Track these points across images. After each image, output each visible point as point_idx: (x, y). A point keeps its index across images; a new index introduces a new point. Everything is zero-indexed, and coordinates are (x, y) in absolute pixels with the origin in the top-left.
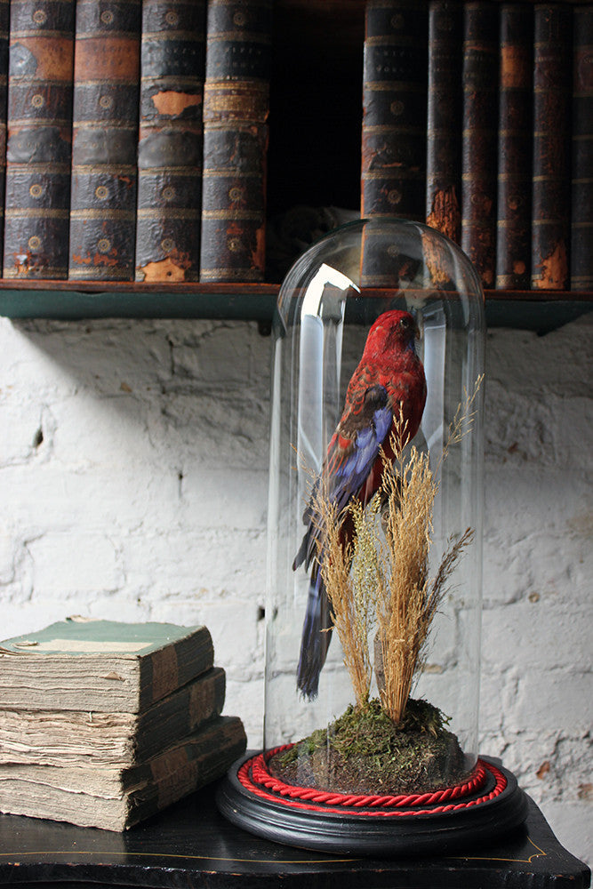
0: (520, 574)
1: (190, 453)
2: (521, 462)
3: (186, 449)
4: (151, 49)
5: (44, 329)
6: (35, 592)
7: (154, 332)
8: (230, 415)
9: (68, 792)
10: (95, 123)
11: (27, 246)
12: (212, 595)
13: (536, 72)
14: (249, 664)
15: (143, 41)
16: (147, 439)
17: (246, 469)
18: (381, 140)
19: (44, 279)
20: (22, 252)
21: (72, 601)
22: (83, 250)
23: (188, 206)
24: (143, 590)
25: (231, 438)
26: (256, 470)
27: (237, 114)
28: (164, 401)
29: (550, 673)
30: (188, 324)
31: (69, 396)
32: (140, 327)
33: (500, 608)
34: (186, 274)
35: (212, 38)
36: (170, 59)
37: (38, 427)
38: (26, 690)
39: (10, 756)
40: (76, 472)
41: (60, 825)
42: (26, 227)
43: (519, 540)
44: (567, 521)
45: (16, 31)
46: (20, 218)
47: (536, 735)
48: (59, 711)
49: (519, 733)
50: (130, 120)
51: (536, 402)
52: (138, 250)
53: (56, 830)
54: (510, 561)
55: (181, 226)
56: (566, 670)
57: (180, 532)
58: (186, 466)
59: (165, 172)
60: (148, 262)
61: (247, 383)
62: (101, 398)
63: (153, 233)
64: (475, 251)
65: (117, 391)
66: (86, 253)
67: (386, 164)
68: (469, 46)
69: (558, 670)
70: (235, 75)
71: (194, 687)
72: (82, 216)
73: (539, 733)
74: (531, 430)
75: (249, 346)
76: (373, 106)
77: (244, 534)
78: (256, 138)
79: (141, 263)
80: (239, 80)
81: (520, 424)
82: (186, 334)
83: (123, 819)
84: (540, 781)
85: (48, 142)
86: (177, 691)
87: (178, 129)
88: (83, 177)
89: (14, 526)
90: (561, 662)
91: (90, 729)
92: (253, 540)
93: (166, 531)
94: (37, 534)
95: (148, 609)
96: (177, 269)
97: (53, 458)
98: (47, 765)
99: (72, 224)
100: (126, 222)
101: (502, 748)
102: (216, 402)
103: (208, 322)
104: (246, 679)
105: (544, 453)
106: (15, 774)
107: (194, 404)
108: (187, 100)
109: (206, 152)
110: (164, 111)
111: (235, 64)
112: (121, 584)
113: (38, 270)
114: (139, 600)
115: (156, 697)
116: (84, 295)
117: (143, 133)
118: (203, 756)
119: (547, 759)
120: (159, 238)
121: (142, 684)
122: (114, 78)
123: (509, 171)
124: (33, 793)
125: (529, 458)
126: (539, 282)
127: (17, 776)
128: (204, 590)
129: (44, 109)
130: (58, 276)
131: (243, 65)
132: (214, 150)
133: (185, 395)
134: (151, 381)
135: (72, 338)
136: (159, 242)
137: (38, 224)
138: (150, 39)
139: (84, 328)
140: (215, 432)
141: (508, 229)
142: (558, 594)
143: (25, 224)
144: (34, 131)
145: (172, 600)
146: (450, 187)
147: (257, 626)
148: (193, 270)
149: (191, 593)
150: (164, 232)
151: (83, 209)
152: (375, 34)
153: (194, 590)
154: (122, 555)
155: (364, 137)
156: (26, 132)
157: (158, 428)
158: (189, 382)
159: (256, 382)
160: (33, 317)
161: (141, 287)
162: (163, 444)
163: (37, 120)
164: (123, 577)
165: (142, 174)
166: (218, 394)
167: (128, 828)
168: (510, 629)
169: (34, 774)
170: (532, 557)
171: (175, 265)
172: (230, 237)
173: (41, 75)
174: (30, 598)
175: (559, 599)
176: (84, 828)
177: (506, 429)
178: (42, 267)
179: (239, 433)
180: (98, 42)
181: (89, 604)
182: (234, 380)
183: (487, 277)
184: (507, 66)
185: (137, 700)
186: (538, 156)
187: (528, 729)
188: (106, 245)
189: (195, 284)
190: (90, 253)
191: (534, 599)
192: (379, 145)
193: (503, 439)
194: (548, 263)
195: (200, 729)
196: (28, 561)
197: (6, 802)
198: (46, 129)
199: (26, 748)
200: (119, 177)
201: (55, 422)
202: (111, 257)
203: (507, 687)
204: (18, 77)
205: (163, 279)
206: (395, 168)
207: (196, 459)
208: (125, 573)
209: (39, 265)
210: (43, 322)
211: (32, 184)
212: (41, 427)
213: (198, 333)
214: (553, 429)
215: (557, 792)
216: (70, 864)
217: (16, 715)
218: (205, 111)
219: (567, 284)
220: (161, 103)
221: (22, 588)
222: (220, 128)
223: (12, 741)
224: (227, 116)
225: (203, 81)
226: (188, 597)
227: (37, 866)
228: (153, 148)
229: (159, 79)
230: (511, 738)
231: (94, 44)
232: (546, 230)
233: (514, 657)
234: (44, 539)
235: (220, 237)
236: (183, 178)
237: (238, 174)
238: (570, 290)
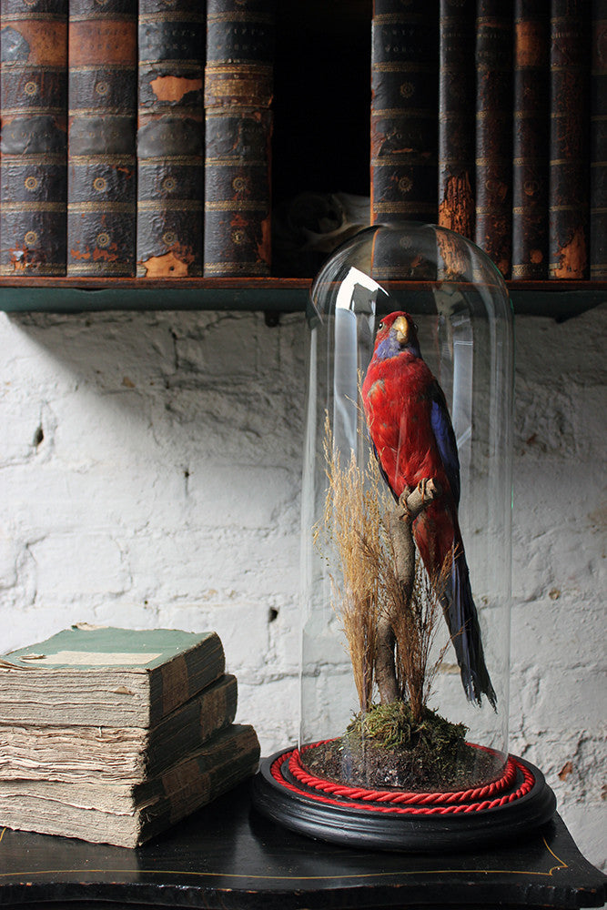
0: (540, 570)
1: (195, 449)
2: (540, 455)
3: (192, 445)
4: (149, 31)
5: (41, 322)
6: (38, 597)
7: (157, 324)
8: (237, 409)
9: (78, 808)
10: (91, 111)
11: (23, 241)
12: (221, 596)
13: (552, 49)
14: (261, 666)
15: (140, 23)
16: (151, 435)
17: (255, 466)
18: (391, 124)
19: (42, 276)
20: (18, 248)
21: (76, 605)
22: (82, 245)
23: (190, 198)
24: (149, 592)
25: (238, 433)
26: (265, 467)
27: (239, 99)
28: (167, 396)
29: (570, 672)
30: (191, 315)
31: (69, 392)
32: (142, 320)
33: (520, 605)
34: (189, 269)
35: (212, 19)
36: (168, 42)
37: (37, 425)
38: (34, 705)
39: (19, 772)
40: (78, 471)
41: (71, 842)
42: (22, 222)
43: (539, 536)
44: (589, 516)
45: (7, 14)
46: (15, 212)
47: (558, 736)
48: (67, 727)
49: (540, 734)
50: (128, 107)
51: (555, 392)
52: (139, 244)
53: (67, 846)
54: (529, 557)
55: (183, 218)
56: (589, 668)
57: (186, 532)
58: (192, 463)
59: (166, 161)
60: (150, 257)
61: (254, 376)
62: (103, 394)
63: (154, 226)
64: (490, 240)
65: (119, 387)
66: (85, 248)
67: (396, 149)
68: (482, 23)
69: (580, 669)
70: (237, 58)
71: (204, 697)
72: (78, 208)
73: (561, 734)
74: (550, 421)
75: (255, 337)
76: (381, 88)
77: (254, 533)
78: (260, 125)
79: (143, 258)
80: (241, 63)
81: (539, 414)
82: (190, 326)
83: (136, 835)
84: (562, 783)
85: (43, 132)
86: (188, 702)
87: (178, 116)
88: (80, 168)
89: (15, 528)
90: (583, 661)
91: (100, 744)
92: (264, 539)
93: (173, 531)
94: (39, 536)
95: (155, 611)
96: (179, 262)
97: (54, 456)
98: (56, 781)
99: (69, 217)
100: (125, 215)
101: (524, 749)
102: (222, 396)
103: (212, 313)
104: (258, 682)
105: (564, 445)
106: (24, 790)
107: (198, 399)
108: (188, 85)
109: (208, 139)
110: (163, 97)
111: (237, 47)
112: (128, 586)
113: (35, 267)
114: (146, 603)
115: (167, 709)
116: (84, 292)
117: (142, 120)
118: (216, 767)
119: (570, 760)
120: (161, 231)
121: (152, 698)
122: (110, 63)
123: (525, 155)
124: (43, 809)
125: (548, 449)
126: (558, 271)
127: (26, 792)
128: (213, 592)
129: (37, 97)
130: (56, 272)
131: (245, 47)
132: (215, 138)
133: (190, 389)
134: (154, 375)
135: (71, 331)
136: (161, 235)
137: (35, 218)
138: (147, 21)
139: (83, 321)
140: (221, 428)
141: (525, 216)
142: (579, 590)
143: (21, 218)
144: (28, 120)
145: (181, 602)
146: (463, 172)
147: (268, 627)
148: (196, 265)
149: (200, 595)
150: (166, 224)
151: (80, 202)
152: (384, 11)
153: (204, 591)
154: (127, 557)
155: (373, 122)
156: (20, 121)
157: (162, 424)
158: (194, 376)
159: (264, 375)
160: (30, 311)
161: (142, 283)
162: (168, 441)
163: (30, 109)
164: (129, 579)
165: (141, 164)
166: (225, 388)
167: (140, 844)
168: (530, 627)
169: (44, 791)
170: (552, 552)
171: (178, 259)
172: (234, 229)
173: (34, 61)
174: (34, 602)
175: (581, 595)
176: (96, 845)
177: (524, 420)
178: (39, 264)
179: (246, 428)
180: (92, 24)
181: (95, 607)
182: (240, 373)
183: (503, 266)
184: (522, 44)
185: (147, 714)
186: (555, 138)
187: (549, 730)
188: (105, 240)
189: (198, 279)
190: (90, 247)
191: (555, 595)
192: (389, 130)
193: (521, 431)
194: (566, 251)
195: (212, 740)
196: (30, 564)
197: (16, 819)
198: (40, 118)
199: (35, 764)
200: (117, 168)
201: (56, 419)
202: (109, 252)
203: (528, 685)
204: (10, 63)
205: (165, 274)
206: (406, 153)
207: (202, 457)
208: (131, 574)
209: (36, 261)
210: (41, 315)
211: (27, 176)
212: (41, 425)
213: (202, 324)
214: (573, 419)
215: (580, 793)
216: (83, 883)
217: (23, 730)
218: (206, 96)
219: (586, 273)
220: (160, 89)
221: (25, 592)
222: (222, 114)
223: (20, 757)
224: (230, 102)
225: (204, 64)
226: (197, 599)
227: (49, 885)
228: (153, 136)
229: (157, 63)
230: (532, 740)
231: (89, 26)
232: (563, 216)
233: (534, 656)
234: (46, 540)
235: (224, 230)
236: (185, 168)
237: (241, 162)
238: (589, 279)
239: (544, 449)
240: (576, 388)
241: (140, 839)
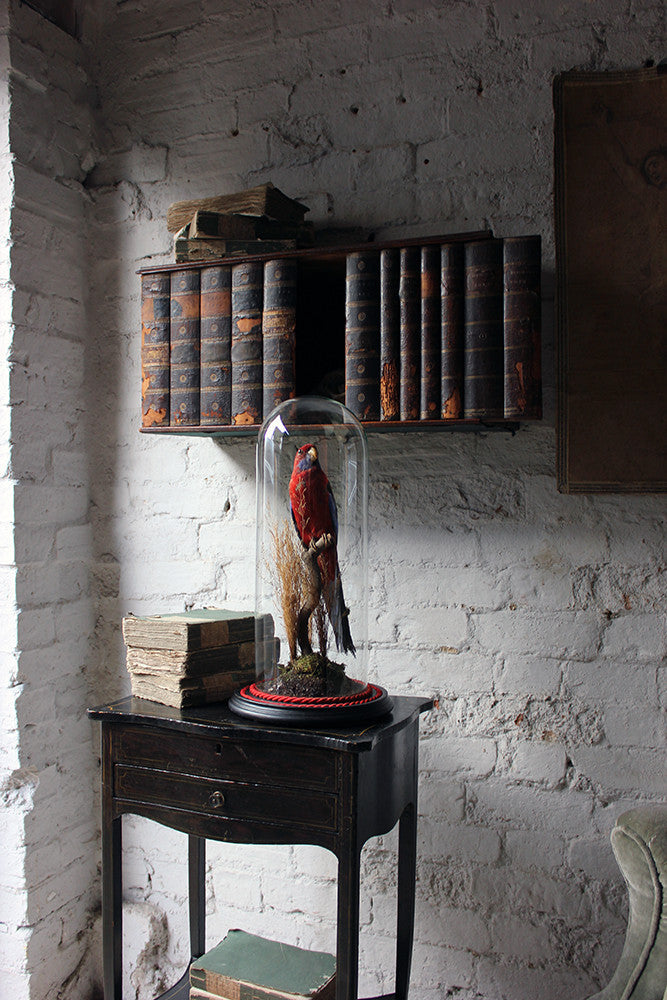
0: (503, 591)
2: (504, 519)
4: (237, 296)
5: (229, 442)
9: (161, 688)
10: (211, 339)
11: (180, 408)
13: (442, 286)
15: (233, 291)
18: (354, 336)
19: (187, 426)
20: (177, 412)
22: (206, 409)
23: (257, 382)
27: (277, 329)
29: (523, 656)
31: (242, 481)
33: (491, 613)
34: (255, 420)
35: (266, 286)
36: (244, 301)
37: (227, 499)
40: (246, 526)
42: (179, 398)
43: (503, 570)
44: (534, 558)
45: (174, 292)
46: (177, 394)
47: (515, 697)
48: (158, 649)
49: (503, 694)
50: (227, 336)
51: (514, 479)
52: (232, 408)
54: (497, 583)
55: (253, 393)
56: (535, 655)
59: (244, 364)
60: (237, 414)
63: (239, 398)
66: (208, 410)
67: (357, 350)
68: (403, 274)
69: (529, 655)
70: (276, 306)
72: (205, 391)
73: (517, 695)
74: (511, 497)
76: (351, 316)
78: (288, 342)
79: (234, 415)
80: (278, 309)
81: (504, 493)
83: (180, 702)
84: (517, 727)
85: (188, 352)
87: (249, 339)
88: (205, 369)
89: (215, 557)
90: (531, 650)
91: (169, 658)
94: (227, 562)
96: (250, 418)
97: (235, 518)
98: (154, 675)
99: (201, 395)
100: (226, 393)
101: (492, 703)
105: (519, 512)
108: (254, 323)
109: (265, 350)
110: (243, 330)
111: (277, 300)
113: (185, 421)
115: (203, 645)
117: (234, 342)
119: (522, 713)
120: (241, 400)
122: (218, 314)
123: (426, 348)
124: (151, 688)
125: (509, 516)
126: (445, 415)
127: (146, 680)
129: (185, 334)
130: (194, 424)
131: (280, 300)
132: (268, 349)
135: (243, 447)
136: (241, 403)
137: (184, 397)
138: (236, 290)
139: (249, 441)
142: (528, 605)
143: (179, 396)
144: (181, 346)
146: (393, 360)
148: (259, 417)
150: (244, 397)
151: (206, 387)
152: (353, 273)
155: (346, 335)
156: (177, 348)
161: (235, 428)
163: (182, 340)
165: (233, 365)
167: (182, 707)
168: (497, 627)
169: (150, 680)
170: (511, 580)
171: (249, 415)
172: (276, 398)
173: (184, 316)
175: (529, 608)
177: (495, 497)
178: (187, 420)
180: (211, 295)
183: (414, 412)
184: (424, 284)
185: (187, 645)
186: (444, 337)
187: (510, 693)
188: (216, 406)
190: (210, 410)
191: (513, 608)
192: (353, 339)
193: (494, 504)
194: (449, 403)
196: (223, 576)
198: (188, 345)
199: (146, 667)
200: (221, 368)
201: (236, 496)
202: (218, 413)
204: (174, 318)
205: (244, 423)
206: (361, 352)
209: (185, 419)
211: (182, 375)
212: (229, 500)
214: (526, 496)
215: (528, 734)
217: (142, 650)
218: (263, 328)
219: (460, 415)
220: (242, 325)
221: (221, 592)
222: (271, 337)
223: (142, 663)
224: (273, 330)
225: (262, 311)
228: (237, 351)
229: (239, 312)
230: (499, 698)
231: (208, 296)
232: (449, 382)
233: (500, 645)
234: (231, 564)
235: (271, 398)
236: (254, 366)
237: (279, 362)
238: (463, 418)
239: (507, 515)
240: (526, 477)
241: (182, 704)
